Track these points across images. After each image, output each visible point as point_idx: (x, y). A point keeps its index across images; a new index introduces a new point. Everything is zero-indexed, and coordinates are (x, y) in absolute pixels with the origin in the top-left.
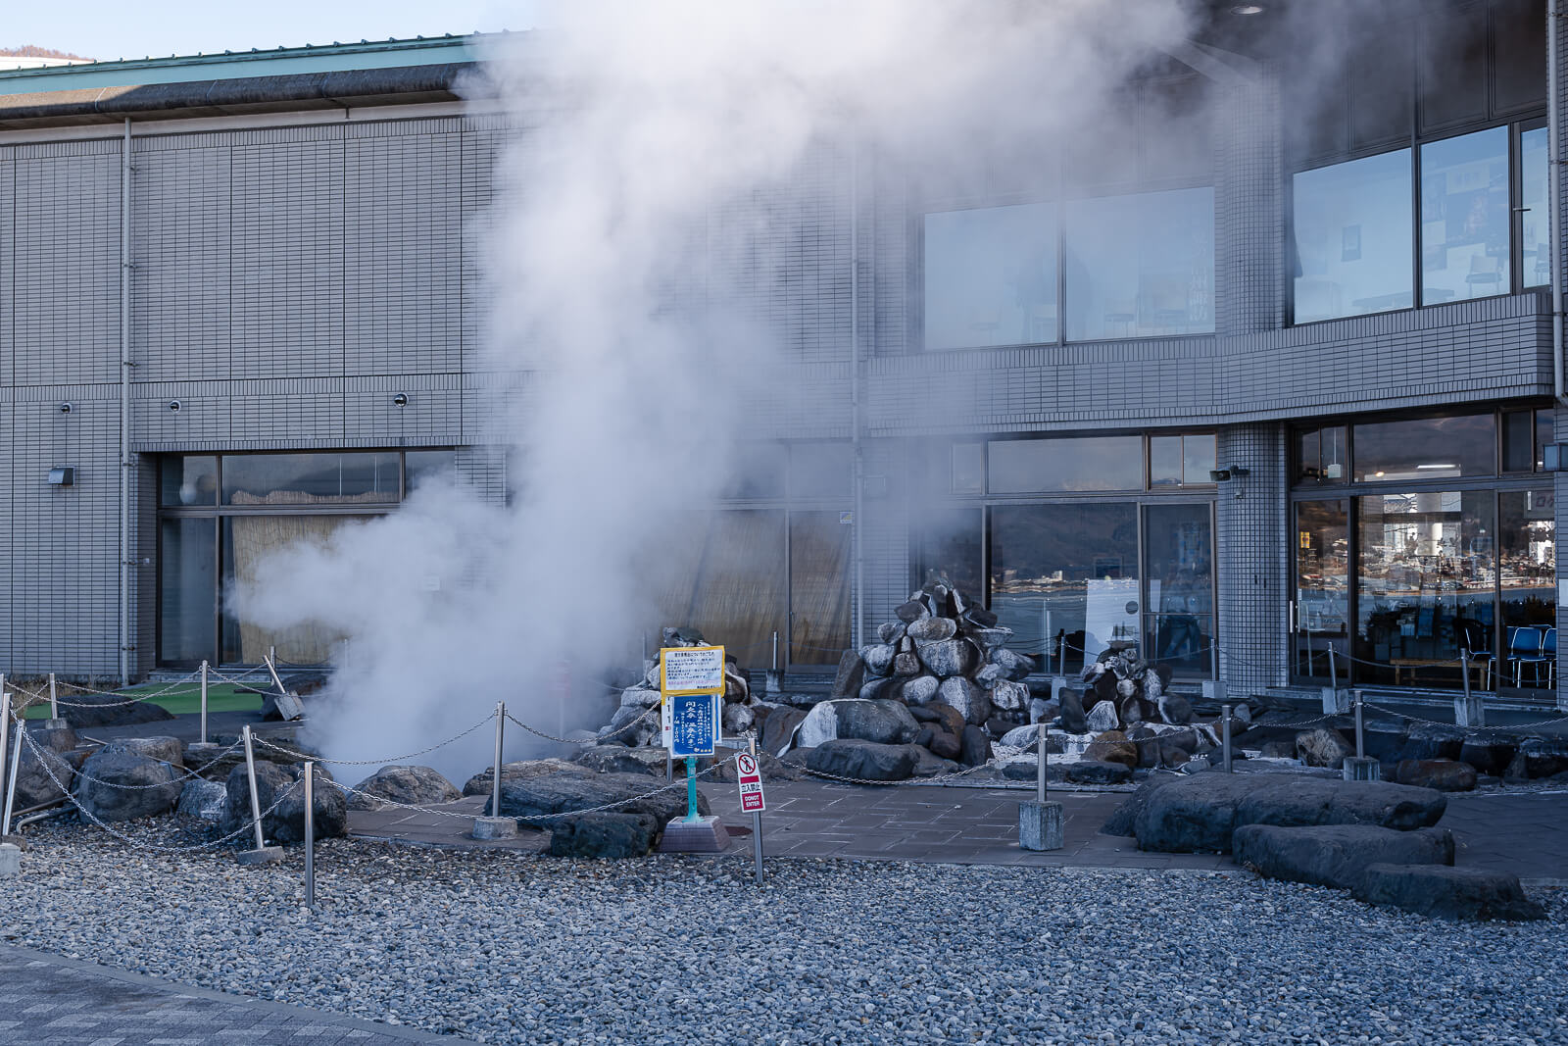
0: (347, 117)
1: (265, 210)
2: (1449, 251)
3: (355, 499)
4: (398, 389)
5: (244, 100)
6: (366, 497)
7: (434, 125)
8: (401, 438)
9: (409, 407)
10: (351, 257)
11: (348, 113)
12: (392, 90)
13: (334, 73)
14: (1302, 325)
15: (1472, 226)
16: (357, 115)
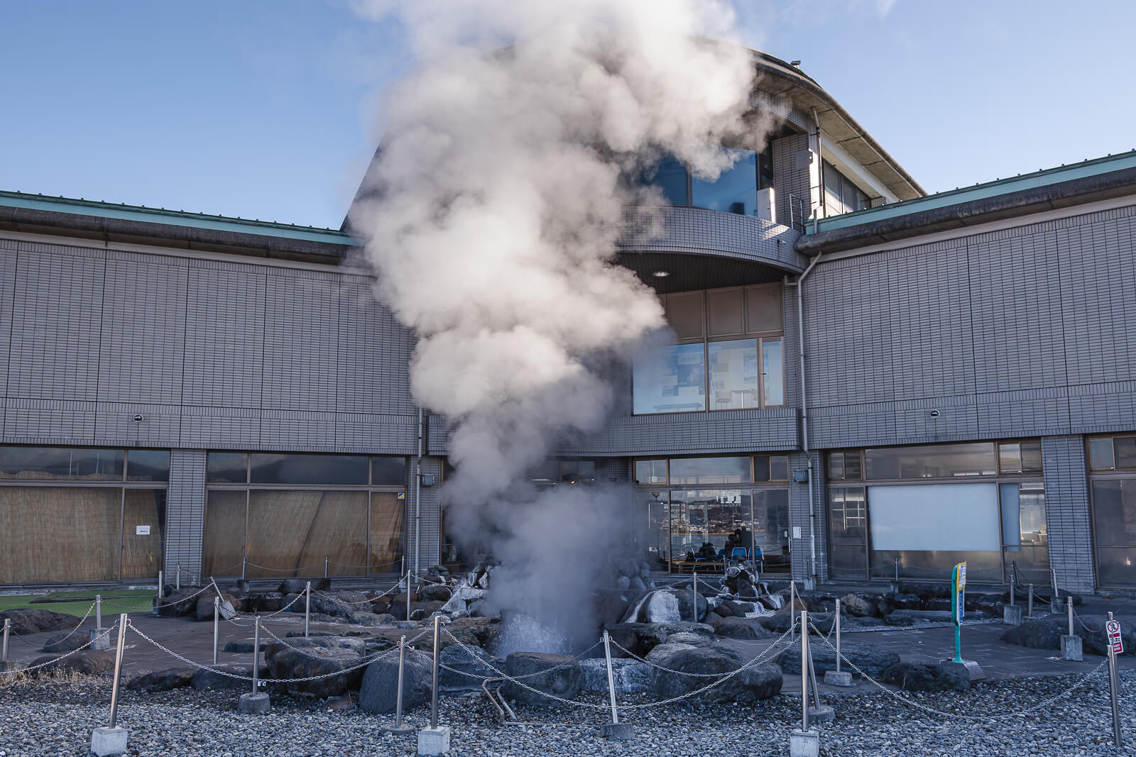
0: (106, 245)
1: (42, 293)
2: (680, 389)
3: (84, 477)
4: (136, 412)
5: (43, 223)
6: (93, 476)
7: (170, 261)
8: (136, 442)
9: (144, 423)
10: (106, 330)
11: (106, 244)
12: (154, 235)
13: (110, 219)
14: (638, 415)
15: (691, 379)
16: (112, 246)
